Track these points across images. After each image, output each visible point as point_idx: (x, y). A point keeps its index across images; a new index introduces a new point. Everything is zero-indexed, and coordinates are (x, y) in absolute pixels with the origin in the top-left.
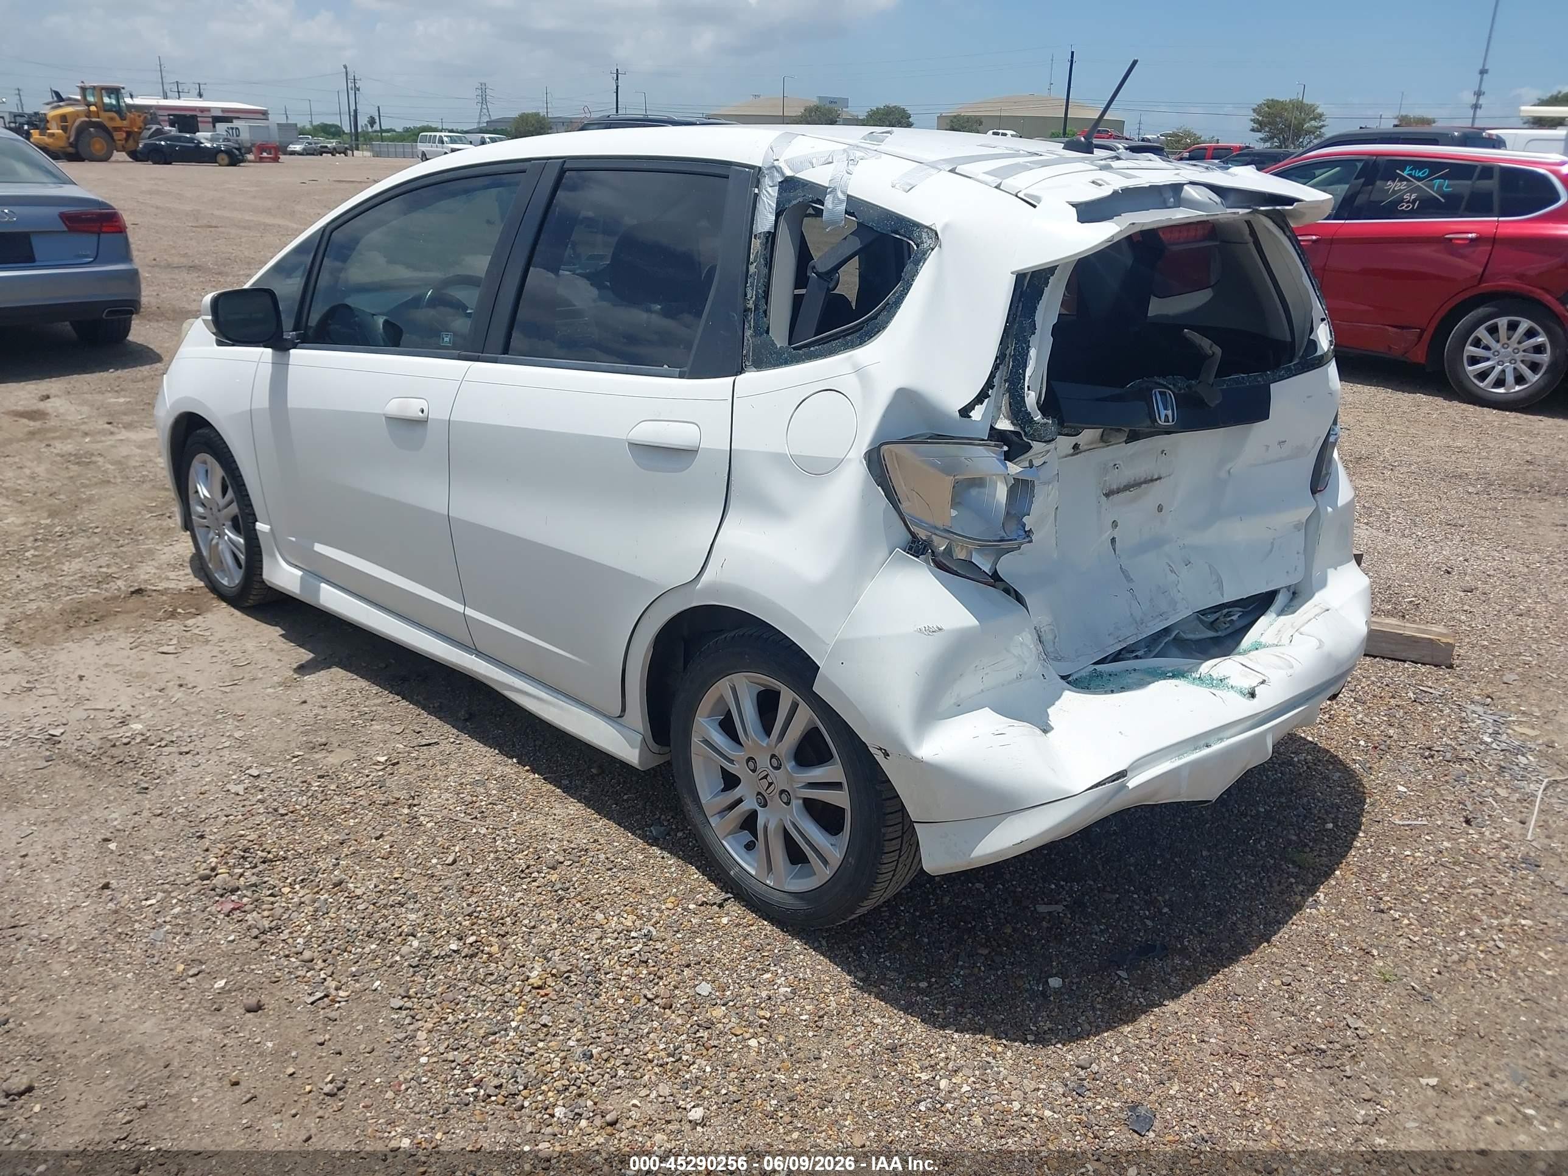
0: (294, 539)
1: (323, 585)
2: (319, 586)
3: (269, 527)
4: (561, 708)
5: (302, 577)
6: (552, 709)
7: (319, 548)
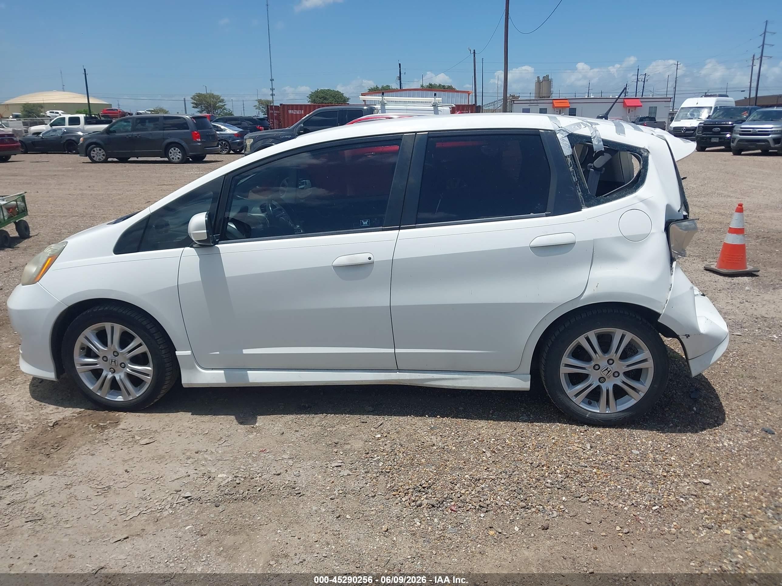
0: (218, 353)
1: (248, 372)
2: (247, 373)
3: (190, 352)
4: (471, 378)
5: (224, 373)
6: (464, 381)
7: (245, 351)
